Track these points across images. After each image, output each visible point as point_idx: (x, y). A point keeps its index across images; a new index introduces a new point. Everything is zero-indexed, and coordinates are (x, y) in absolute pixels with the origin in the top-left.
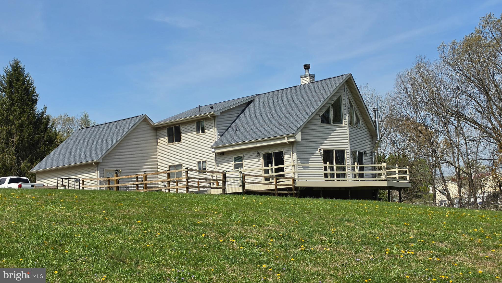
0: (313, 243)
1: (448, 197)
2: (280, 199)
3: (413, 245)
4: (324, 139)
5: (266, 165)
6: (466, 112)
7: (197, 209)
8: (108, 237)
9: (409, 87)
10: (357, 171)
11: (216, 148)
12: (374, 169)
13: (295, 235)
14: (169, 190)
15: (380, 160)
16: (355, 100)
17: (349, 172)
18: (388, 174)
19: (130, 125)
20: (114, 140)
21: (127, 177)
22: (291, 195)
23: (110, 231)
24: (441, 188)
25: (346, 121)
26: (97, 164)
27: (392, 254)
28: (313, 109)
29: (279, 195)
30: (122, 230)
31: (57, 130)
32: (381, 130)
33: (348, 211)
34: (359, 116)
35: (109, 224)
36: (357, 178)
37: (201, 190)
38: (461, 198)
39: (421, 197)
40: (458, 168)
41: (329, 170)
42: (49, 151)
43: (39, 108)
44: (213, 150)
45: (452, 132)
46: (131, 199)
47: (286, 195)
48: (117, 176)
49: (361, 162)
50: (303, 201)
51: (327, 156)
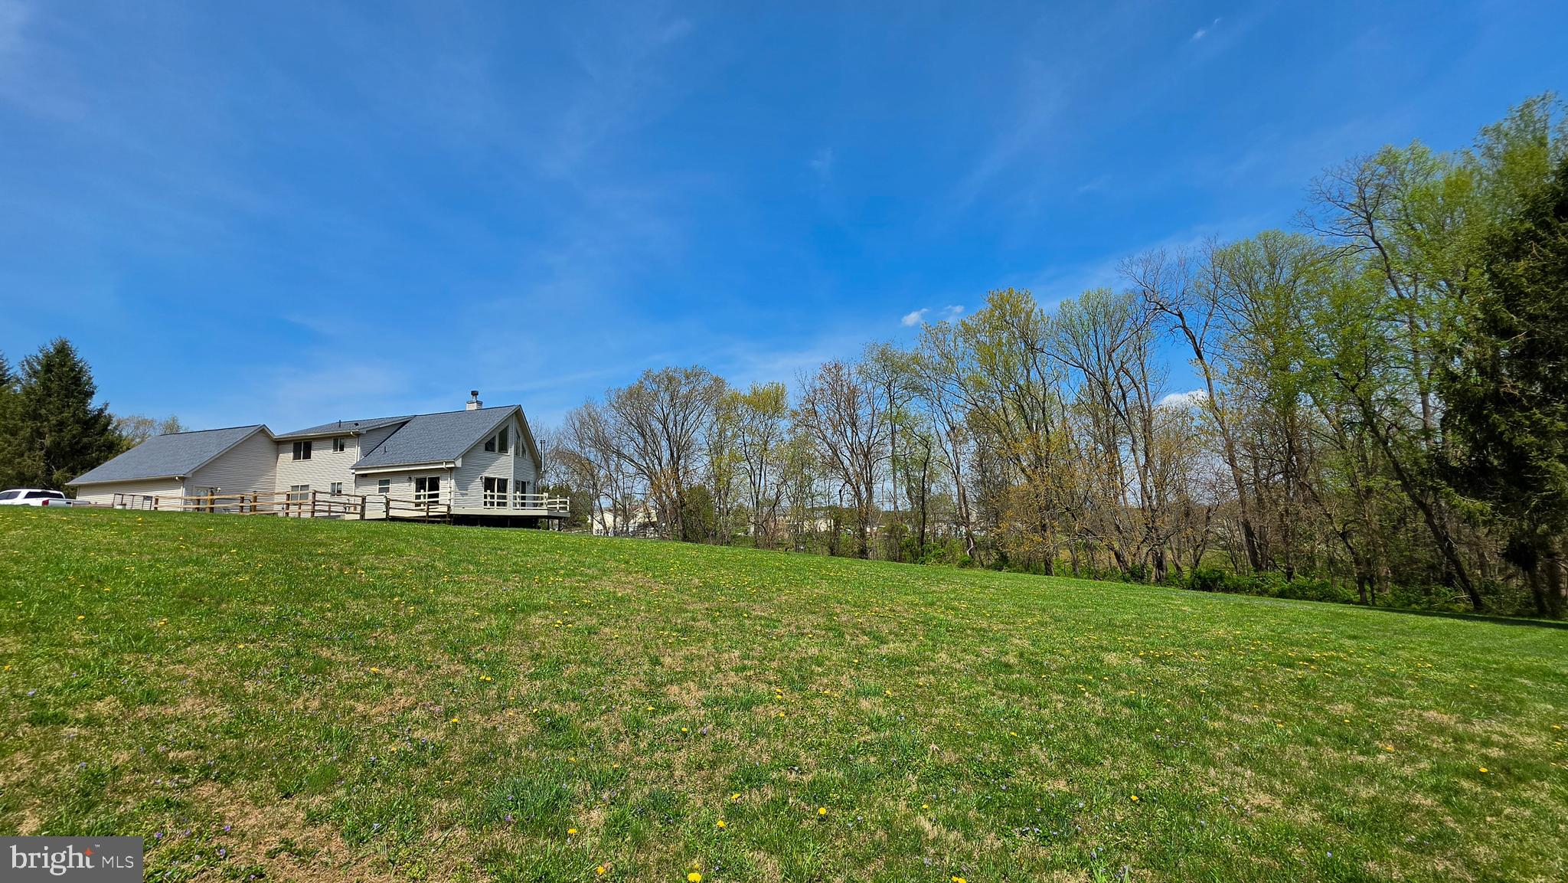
0: (459, 573)
1: (605, 526)
2: (430, 526)
3: (562, 572)
4: (485, 467)
5: (418, 490)
6: (625, 452)
7: (321, 537)
8: (180, 570)
9: (577, 424)
10: (518, 500)
11: (357, 469)
12: (535, 498)
13: (440, 565)
14: (287, 514)
15: (545, 489)
16: (523, 432)
17: (510, 501)
18: (549, 503)
19: (240, 436)
20: (214, 452)
21: (227, 497)
22: (444, 522)
23: (186, 563)
24: (599, 518)
25: (511, 451)
26: (183, 479)
27: (541, 581)
28: (478, 436)
29: (430, 522)
30: (205, 561)
31: (124, 434)
32: (547, 463)
33: (504, 539)
34: (525, 446)
35: (186, 554)
36: (518, 507)
37: (332, 514)
38: (615, 527)
39: (580, 526)
40: (615, 501)
41: (489, 498)
42: (106, 459)
43: (94, 404)
44: (353, 471)
45: (613, 467)
46: (227, 524)
47: (438, 522)
48: (213, 494)
49: (523, 492)
50: (457, 529)
51: (489, 483)
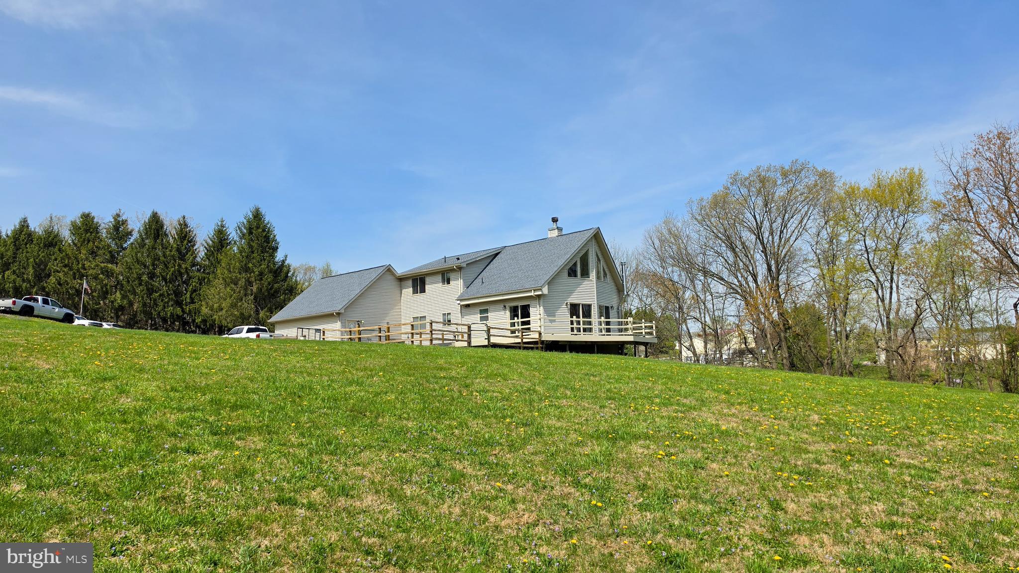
0: (558, 398)
1: (694, 353)
2: (525, 352)
3: (657, 400)
4: (571, 293)
5: (512, 318)
6: (713, 268)
7: (441, 362)
8: (348, 389)
9: (657, 243)
10: (603, 326)
11: (461, 300)
12: (620, 323)
13: (539, 389)
14: (412, 342)
15: (628, 314)
16: (602, 254)
17: (595, 326)
18: (634, 329)
19: (374, 275)
20: (357, 291)
21: (369, 328)
22: (537, 348)
23: (351, 383)
24: (687, 344)
26: (339, 314)
27: (636, 409)
28: (561, 262)
29: (525, 348)
30: (362, 383)
31: (298, 279)
32: (627, 284)
33: (594, 366)
34: (606, 270)
35: (350, 376)
36: (604, 333)
37: (445, 342)
38: (706, 355)
39: (667, 353)
40: (704, 325)
41: (575, 324)
42: (290, 300)
43: (279, 256)
44: (459, 302)
45: (699, 286)
46: (373, 351)
47: (532, 348)
48: (359, 327)
49: (608, 317)
50: (548, 354)
51: (574, 309)
